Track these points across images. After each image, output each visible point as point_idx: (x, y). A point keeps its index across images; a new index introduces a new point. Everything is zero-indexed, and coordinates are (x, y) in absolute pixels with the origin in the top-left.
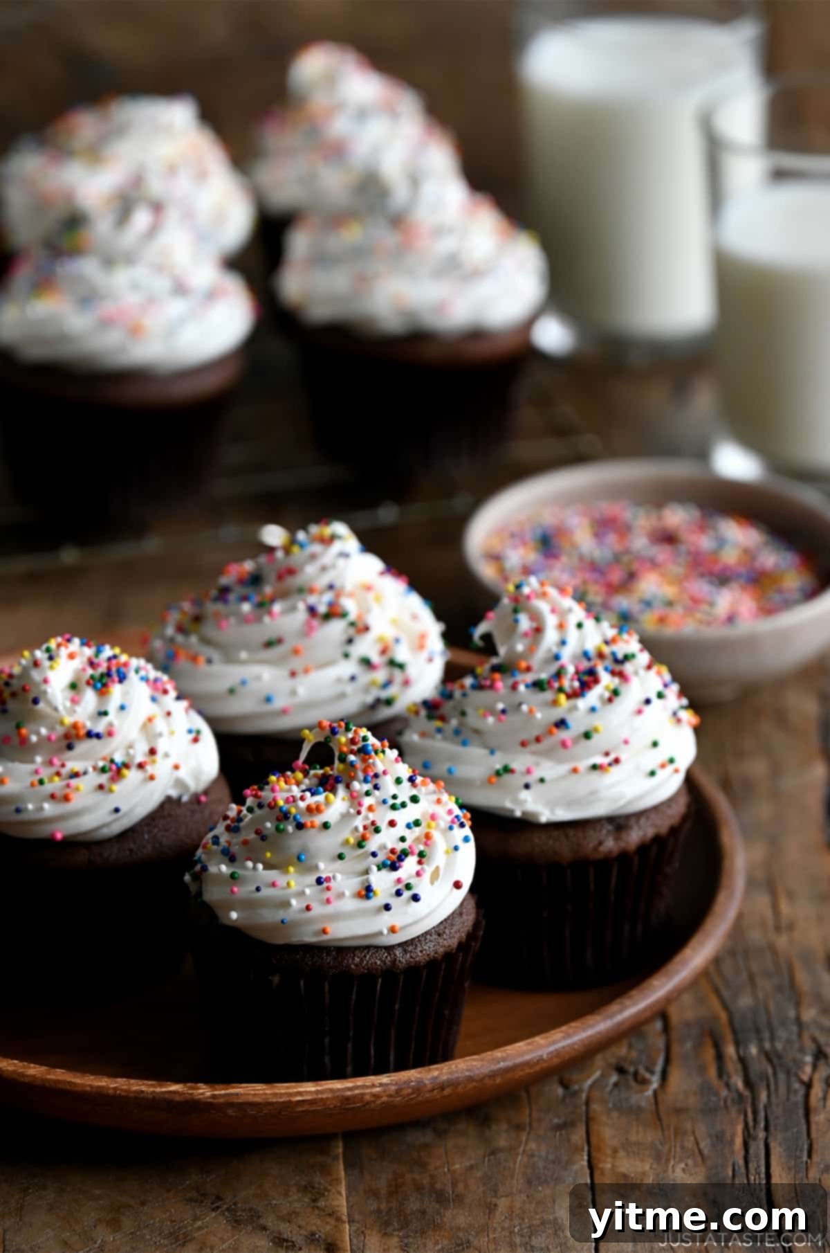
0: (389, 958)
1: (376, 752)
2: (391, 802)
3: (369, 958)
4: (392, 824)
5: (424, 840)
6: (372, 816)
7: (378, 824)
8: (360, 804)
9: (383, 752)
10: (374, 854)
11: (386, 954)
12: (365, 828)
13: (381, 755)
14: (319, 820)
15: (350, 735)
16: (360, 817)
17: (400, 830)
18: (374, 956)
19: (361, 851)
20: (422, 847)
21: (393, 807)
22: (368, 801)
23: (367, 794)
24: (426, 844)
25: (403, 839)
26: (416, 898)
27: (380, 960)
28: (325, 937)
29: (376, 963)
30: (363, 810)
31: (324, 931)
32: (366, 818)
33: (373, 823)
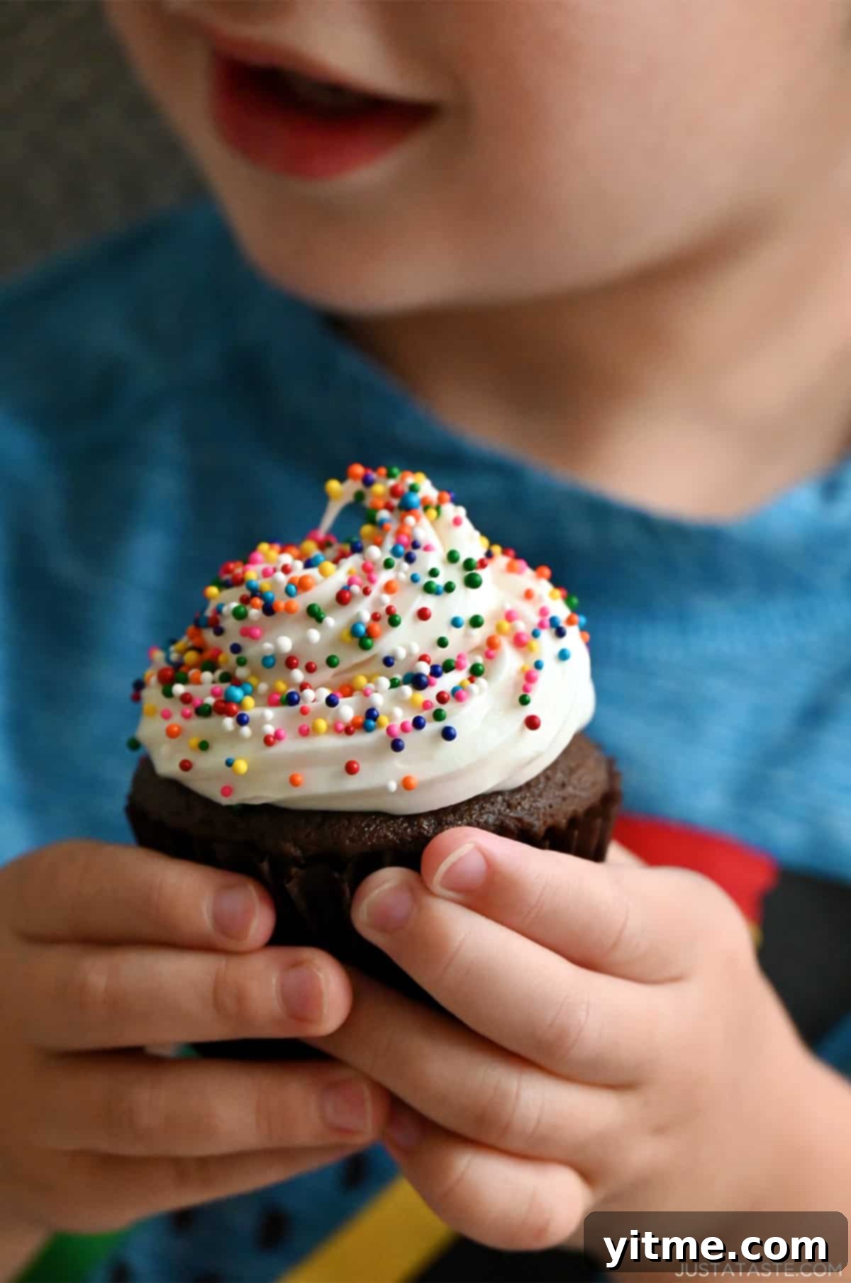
0: (409, 830)
1: (426, 508)
2: (425, 579)
3: (375, 828)
4: (423, 615)
5: (486, 648)
6: (387, 599)
7: (398, 612)
8: (372, 581)
9: (438, 508)
10: (388, 662)
11: (405, 825)
12: (375, 617)
13: (433, 513)
14: (301, 602)
15: (392, 482)
16: (368, 600)
17: (438, 626)
18: (384, 825)
19: (365, 655)
20: (480, 659)
21: (428, 589)
22: (384, 576)
23: (388, 565)
24: (488, 656)
25: (442, 643)
26: (448, 734)
27: (394, 833)
28: (295, 793)
29: (386, 836)
30: (375, 590)
31: (293, 782)
32: (379, 602)
33: (389, 610)
